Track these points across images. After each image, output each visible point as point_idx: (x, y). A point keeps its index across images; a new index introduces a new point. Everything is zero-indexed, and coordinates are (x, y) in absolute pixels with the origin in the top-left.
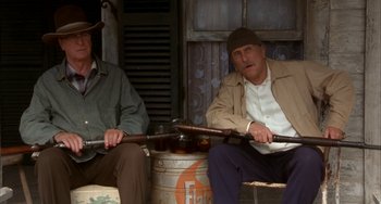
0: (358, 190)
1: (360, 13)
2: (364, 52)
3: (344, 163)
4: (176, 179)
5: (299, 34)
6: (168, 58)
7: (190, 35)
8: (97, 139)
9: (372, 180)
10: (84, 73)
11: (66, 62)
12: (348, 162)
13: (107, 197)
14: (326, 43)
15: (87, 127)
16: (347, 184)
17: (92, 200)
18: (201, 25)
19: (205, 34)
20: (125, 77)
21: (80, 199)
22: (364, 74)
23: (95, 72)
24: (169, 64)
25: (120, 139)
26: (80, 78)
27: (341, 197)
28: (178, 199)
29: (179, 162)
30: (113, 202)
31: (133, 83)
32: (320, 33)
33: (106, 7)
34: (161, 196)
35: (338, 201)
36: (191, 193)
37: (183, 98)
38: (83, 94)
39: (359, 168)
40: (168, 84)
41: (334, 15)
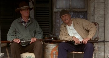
0: (103, 54)
1: (104, 4)
2: (105, 15)
3: (99, 46)
4: (51, 51)
5: (86, 10)
6: (49, 16)
7: (55, 10)
8: (29, 40)
9: (107, 51)
10: (26, 21)
11: (21, 18)
12: (100, 46)
13: (31, 56)
14: (94, 12)
15: (26, 36)
16: (100, 52)
17: (27, 57)
18: (58, 7)
19: (59, 10)
20: (38, 23)
21: (23, 56)
22: (105, 21)
23: (29, 21)
24: (49, 18)
25: (35, 40)
26: (25, 22)
27: (98, 56)
28: (51, 57)
29: (52, 46)
30: (33, 57)
31: (40, 25)
32: (92, 9)
33: (31, 2)
34: (47, 56)
35: (97, 57)
36: (55, 55)
37: (53, 28)
38: (25, 27)
39: (103, 48)
40: (49, 24)
41: (96, 4)
